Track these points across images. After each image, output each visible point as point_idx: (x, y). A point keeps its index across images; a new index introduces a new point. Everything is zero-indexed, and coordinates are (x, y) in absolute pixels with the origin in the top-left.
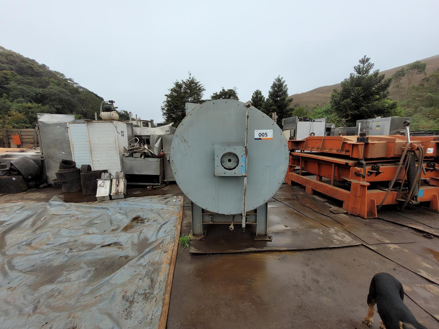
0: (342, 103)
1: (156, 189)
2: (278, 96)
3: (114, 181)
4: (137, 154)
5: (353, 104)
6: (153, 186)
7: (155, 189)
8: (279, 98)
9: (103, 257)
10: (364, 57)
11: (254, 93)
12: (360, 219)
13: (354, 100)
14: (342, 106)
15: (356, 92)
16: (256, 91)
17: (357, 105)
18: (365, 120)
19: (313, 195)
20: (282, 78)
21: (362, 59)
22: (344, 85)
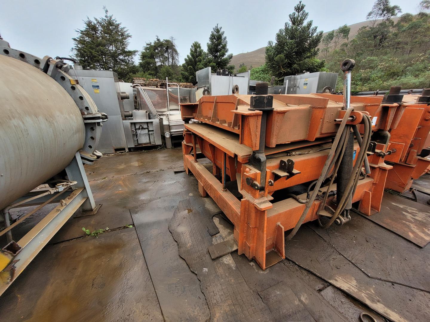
0: (276, 59)
2: (217, 51)
5: (286, 60)
8: (218, 53)
10: (299, 3)
11: (193, 45)
12: (255, 268)
13: (288, 56)
14: (276, 63)
15: (289, 47)
16: (194, 43)
17: (289, 61)
18: (293, 76)
19: (205, 199)
20: (221, 28)
21: (298, 6)
22: (278, 36)
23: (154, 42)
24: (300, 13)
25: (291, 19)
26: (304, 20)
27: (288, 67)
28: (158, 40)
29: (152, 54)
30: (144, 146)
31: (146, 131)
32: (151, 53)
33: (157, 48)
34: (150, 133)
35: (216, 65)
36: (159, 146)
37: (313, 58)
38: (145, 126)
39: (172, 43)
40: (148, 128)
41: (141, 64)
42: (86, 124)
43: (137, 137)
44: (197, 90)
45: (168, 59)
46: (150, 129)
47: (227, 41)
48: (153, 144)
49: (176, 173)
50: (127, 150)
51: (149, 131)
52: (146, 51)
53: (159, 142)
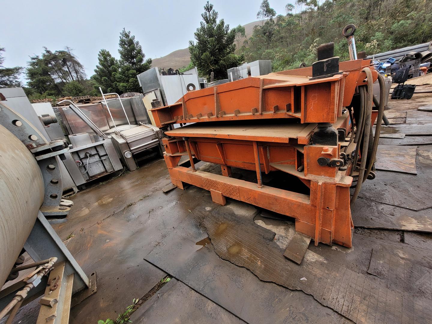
0: (202, 57)
2: (133, 57)
5: (212, 58)
8: (135, 59)
10: (207, 3)
11: (99, 54)
12: (341, 250)
13: (212, 53)
14: (203, 61)
15: (212, 44)
16: (101, 51)
17: (215, 58)
18: (235, 68)
19: (228, 206)
20: (129, 32)
21: (206, 6)
22: (198, 35)
23: (42, 55)
24: (210, 12)
25: (204, 18)
26: (215, 18)
27: (215, 64)
28: (48, 52)
29: (45, 70)
30: (99, 177)
31: (97, 157)
32: (42, 69)
33: (50, 62)
34: (103, 158)
35: (137, 72)
36: (120, 172)
37: (233, 53)
38: (93, 152)
39: (70, 55)
40: (98, 154)
41: (30, 84)
42: (40, 163)
43: (86, 169)
44: (144, 96)
45: (70, 73)
46: (102, 154)
47: (140, 46)
48: (111, 171)
49: (167, 193)
50: (76, 190)
51: (100, 157)
52: (33, 67)
53: (118, 167)
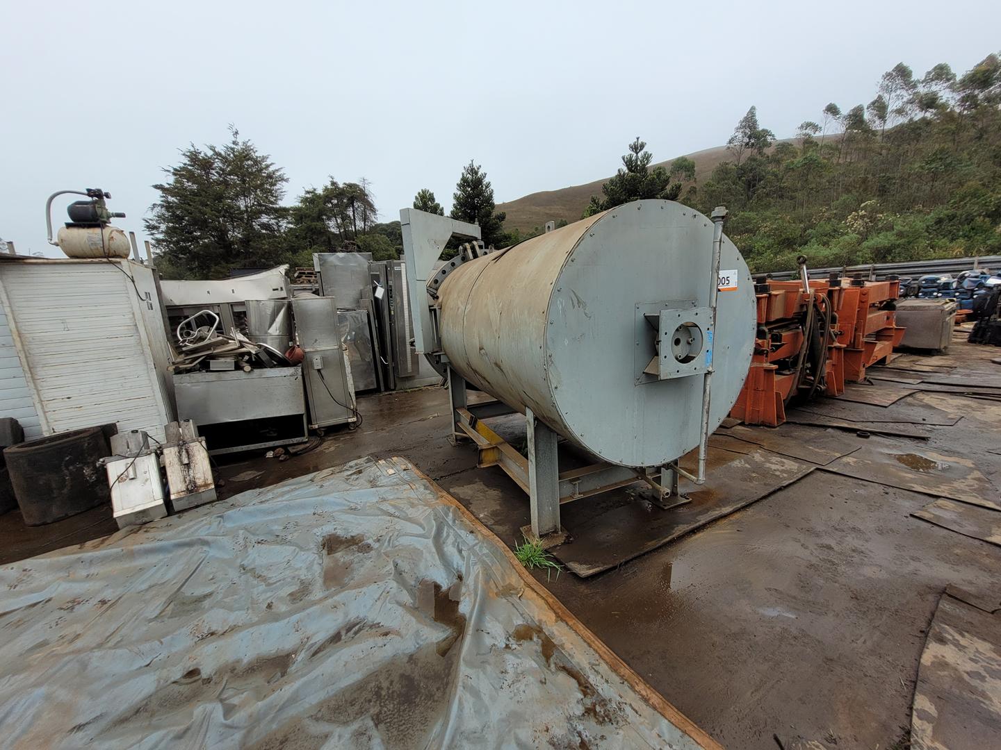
1: (301, 454)
3: (170, 455)
4: (222, 360)
6: (285, 447)
7: (296, 454)
9: (356, 677)
10: (636, 140)
11: (417, 195)
16: (421, 191)
20: (479, 167)
21: (634, 144)
23: (323, 187)
24: (639, 154)
25: (625, 162)
26: (646, 164)
28: (333, 183)
29: (322, 212)
33: (331, 200)
39: (362, 191)
45: (355, 219)
47: (492, 190)
52: (304, 205)
